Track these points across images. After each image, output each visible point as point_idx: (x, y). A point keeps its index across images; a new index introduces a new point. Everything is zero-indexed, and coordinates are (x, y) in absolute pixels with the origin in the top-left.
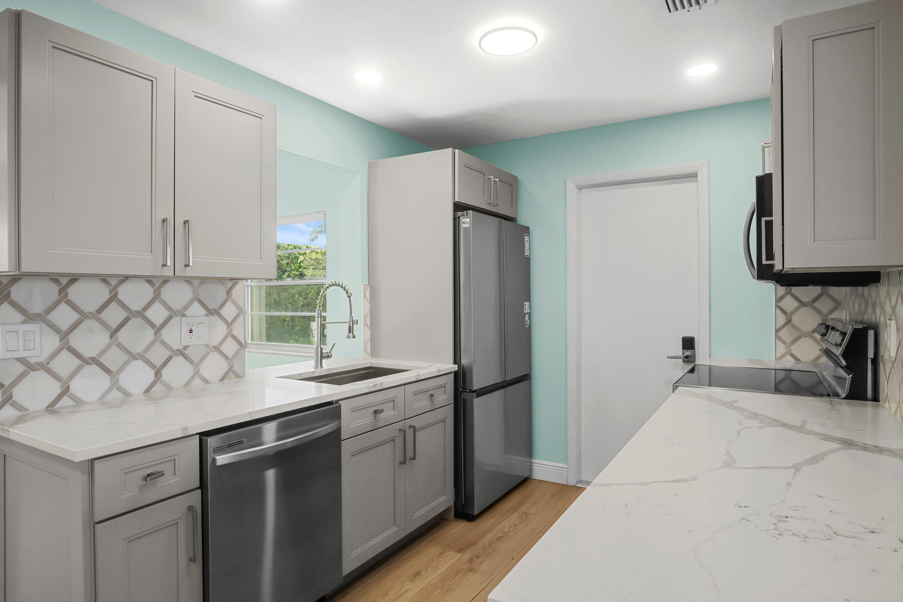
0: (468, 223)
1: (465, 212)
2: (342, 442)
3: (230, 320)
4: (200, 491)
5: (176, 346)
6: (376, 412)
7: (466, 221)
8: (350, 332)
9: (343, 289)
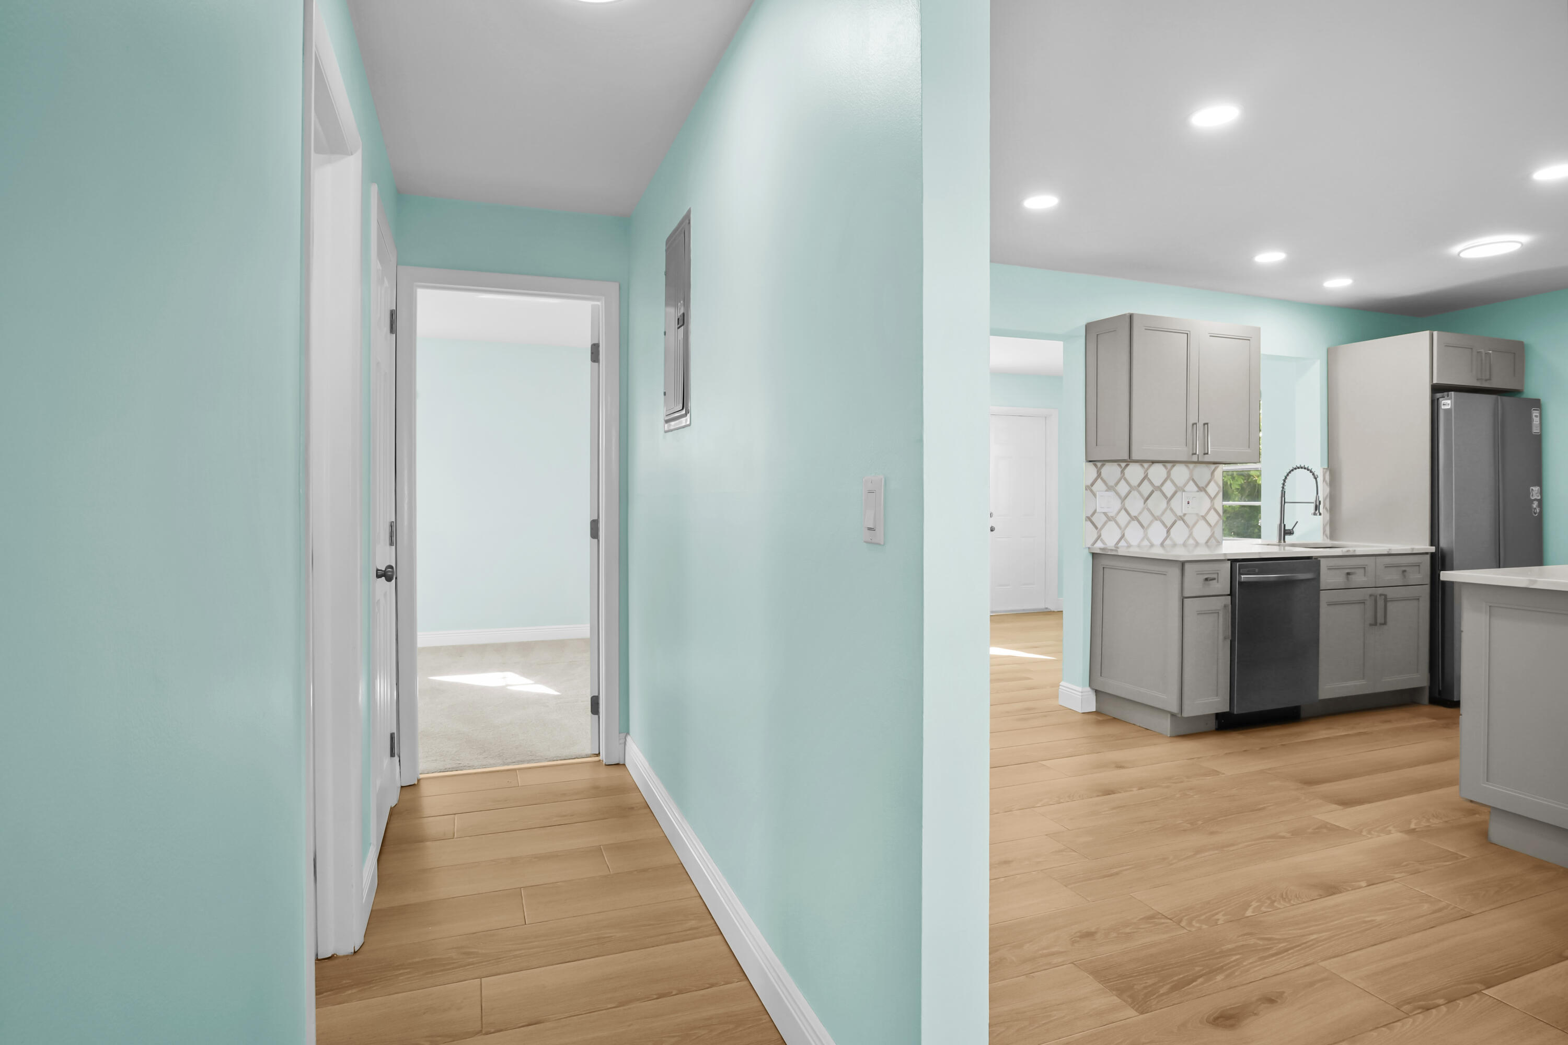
0: (1449, 404)
1: (1446, 393)
2: (1321, 591)
3: (1212, 496)
4: (1230, 597)
5: (1179, 514)
6: (1348, 574)
7: (1446, 403)
8: (1316, 510)
9: (1309, 472)
